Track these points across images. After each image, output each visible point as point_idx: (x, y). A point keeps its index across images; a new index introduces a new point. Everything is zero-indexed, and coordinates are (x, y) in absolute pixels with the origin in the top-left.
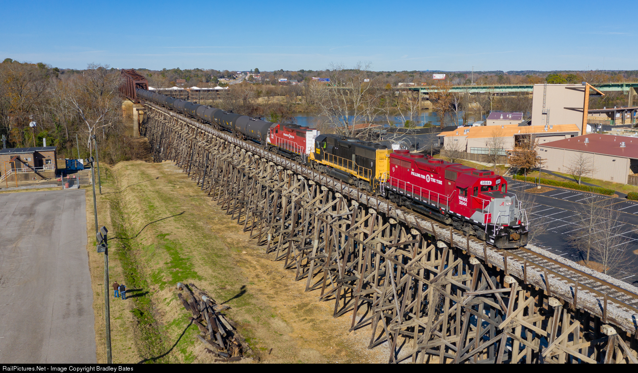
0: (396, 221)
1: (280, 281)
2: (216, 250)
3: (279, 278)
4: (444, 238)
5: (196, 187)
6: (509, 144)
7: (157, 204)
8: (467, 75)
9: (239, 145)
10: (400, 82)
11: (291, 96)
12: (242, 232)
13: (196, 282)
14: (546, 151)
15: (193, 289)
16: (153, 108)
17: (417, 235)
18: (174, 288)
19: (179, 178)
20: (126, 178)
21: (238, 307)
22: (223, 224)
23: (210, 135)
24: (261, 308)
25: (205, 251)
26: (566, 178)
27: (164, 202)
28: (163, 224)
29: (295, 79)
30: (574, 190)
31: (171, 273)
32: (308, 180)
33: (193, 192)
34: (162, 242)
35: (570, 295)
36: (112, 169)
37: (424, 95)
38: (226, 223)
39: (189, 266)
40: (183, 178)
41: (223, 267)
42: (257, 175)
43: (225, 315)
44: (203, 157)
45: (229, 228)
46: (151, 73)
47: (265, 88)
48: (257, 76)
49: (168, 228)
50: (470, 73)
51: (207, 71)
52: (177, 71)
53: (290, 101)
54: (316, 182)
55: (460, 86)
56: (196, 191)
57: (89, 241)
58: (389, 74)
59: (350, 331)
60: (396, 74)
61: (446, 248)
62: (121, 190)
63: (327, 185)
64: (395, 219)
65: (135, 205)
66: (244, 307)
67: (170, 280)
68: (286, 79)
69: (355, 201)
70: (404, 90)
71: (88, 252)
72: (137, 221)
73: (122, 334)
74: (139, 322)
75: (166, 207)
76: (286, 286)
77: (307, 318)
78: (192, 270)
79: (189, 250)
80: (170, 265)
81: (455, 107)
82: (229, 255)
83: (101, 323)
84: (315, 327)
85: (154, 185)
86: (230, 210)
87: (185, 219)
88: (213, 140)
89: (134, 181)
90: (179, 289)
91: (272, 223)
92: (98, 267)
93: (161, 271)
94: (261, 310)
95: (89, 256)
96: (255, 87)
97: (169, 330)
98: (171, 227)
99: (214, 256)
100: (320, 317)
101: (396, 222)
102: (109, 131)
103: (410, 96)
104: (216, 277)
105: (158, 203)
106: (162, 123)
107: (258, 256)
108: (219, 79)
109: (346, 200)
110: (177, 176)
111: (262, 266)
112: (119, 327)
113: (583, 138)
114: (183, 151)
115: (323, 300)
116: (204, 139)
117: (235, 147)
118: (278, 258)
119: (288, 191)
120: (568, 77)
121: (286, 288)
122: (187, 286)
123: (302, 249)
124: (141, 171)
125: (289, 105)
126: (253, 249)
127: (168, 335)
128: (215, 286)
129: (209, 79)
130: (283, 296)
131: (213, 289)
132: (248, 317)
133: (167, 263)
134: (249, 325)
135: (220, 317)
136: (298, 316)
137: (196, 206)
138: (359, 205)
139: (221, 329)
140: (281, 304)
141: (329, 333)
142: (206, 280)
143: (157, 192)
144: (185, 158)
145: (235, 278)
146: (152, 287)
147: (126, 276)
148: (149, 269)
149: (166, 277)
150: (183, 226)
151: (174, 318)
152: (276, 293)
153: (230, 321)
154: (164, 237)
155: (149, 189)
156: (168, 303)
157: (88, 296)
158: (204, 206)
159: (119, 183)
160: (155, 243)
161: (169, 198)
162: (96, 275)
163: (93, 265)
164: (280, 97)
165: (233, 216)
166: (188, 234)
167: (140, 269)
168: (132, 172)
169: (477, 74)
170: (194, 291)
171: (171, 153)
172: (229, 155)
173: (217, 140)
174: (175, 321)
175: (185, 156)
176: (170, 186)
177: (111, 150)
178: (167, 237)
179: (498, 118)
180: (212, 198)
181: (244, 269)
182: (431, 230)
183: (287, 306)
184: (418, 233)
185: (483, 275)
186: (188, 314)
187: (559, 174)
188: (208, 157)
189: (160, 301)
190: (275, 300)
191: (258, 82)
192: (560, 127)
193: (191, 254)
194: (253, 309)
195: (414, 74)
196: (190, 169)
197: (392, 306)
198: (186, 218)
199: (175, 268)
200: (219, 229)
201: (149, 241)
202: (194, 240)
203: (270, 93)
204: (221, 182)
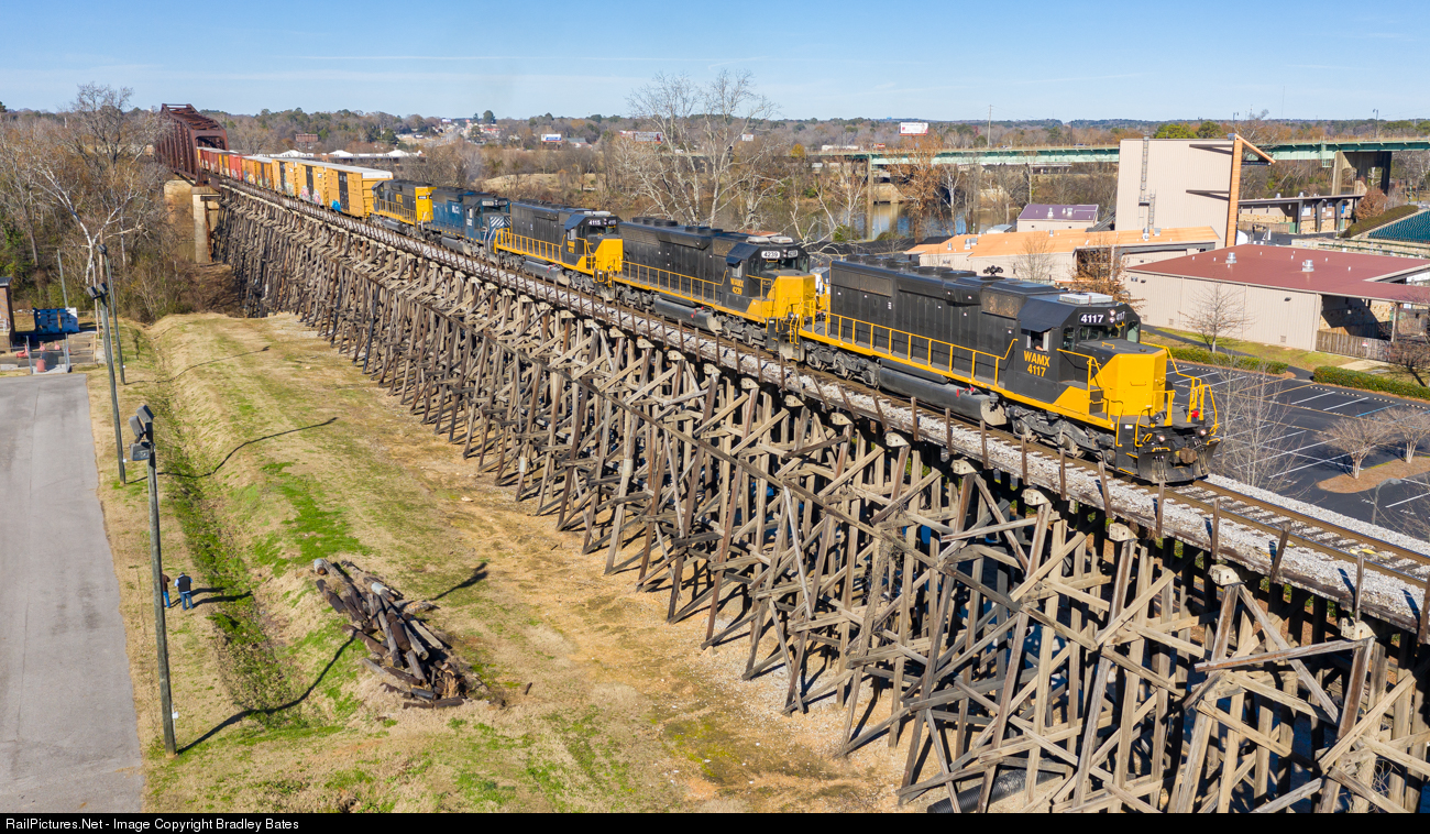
0: (800, 398)
1: (548, 556)
2: (400, 495)
3: (546, 549)
4: (900, 424)
5: (351, 368)
6: (1062, 269)
7: (259, 401)
8: (980, 128)
9: (451, 262)
10: (826, 143)
11: (571, 172)
12: (460, 459)
13: (358, 559)
14: (1143, 282)
15: (351, 571)
16: (243, 194)
17: (845, 426)
18: (306, 570)
19: (309, 348)
20: (183, 350)
21: (453, 605)
22: (415, 444)
23: (380, 245)
24: (506, 607)
25: (377, 497)
26: (1185, 341)
27: (277, 399)
28: (276, 444)
29: (580, 136)
30: (1202, 364)
31: (299, 542)
32: (607, 327)
33: (344, 379)
34: (275, 479)
35: (1152, 513)
36: (147, 332)
37: (881, 171)
38: (423, 441)
39: (339, 526)
40: (319, 350)
41: (419, 529)
42: (492, 330)
43: (424, 621)
44: (366, 298)
45: (430, 451)
46: (235, 121)
47: (509, 154)
48: (490, 128)
49: (289, 451)
50: (984, 124)
51: (370, 117)
52: (296, 117)
53: (570, 185)
54: (625, 331)
55: (961, 151)
56: (351, 376)
57: (102, 480)
58: (800, 126)
59: (704, 647)
60: (818, 125)
61: (905, 447)
62: (171, 376)
63: (650, 335)
64: (798, 395)
65: (207, 405)
66: (467, 606)
67: (298, 554)
68: (559, 136)
69: (712, 366)
70: (833, 159)
71: (102, 503)
72: (213, 439)
73: (190, 661)
74: (228, 639)
75: (282, 409)
76: (561, 564)
77: (608, 624)
78: (347, 535)
79: (338, 496)
80: (295, 525)
81: (948, 196)
82: (432, 506)
83: (141, 642)
84: (625, 642)
85: (251, 364)
86: (430, 414)
87: (326, 433)
88: (388, 257)
89: (203, 357)
90: (319, 572)
91: (527, 433)
92: (127, 533)
93: (274, 538)
94: (507, 611)
95: (103, 510)
96: (485, 154)
97: (298, 655)
98: (297, 451)
99: (396, 506)
100: (636, 623)
101: (801, 403)
102: (136, 243)
103: (848, 173)
104: (401, 548)
105: (261, 401)
106: (266, 228)
107: (497, 506)
108: (398, 136)
109: (693, 366)
110: (305, 345)
111: (508, 527)
112: (183, 649)
113: (1223, 254)
114: (318, 289)
115: (643, 589)
116: (366, 256)
117: (440, 269)
118: (542, 510)
119: (563, 358)
120: (1201, 129)
121: (562, 568)
122: (336, 565)
123: (596, 483)
124: (218, 335)
125: (566, 194)
126: (487, 493)
127: (297, 664)
128: (400, 566)
129: (374, 135)
130: (556, 583)
131: (397, 572)
132: (477, 626)
133: (289, 523)
134: (478, 641)
135: (415, 624)
136: (589, 622)
137: (353, 407)
138: (721, 376)
139: (416, 645)
140: (551, 598)
141: (658, 652)
142: (379, 553)
143: (259, 378)
144: (322, 302)
145: (446, 551)
146: (256, 572)
147: (193, 549)
148: (248, 537)
149: (287, 548)
150: (324, 448)
151: (309, 631)
152: (540, 578)
153: (438, 632)
154: (280, 469)
155: (240, 375)
156: (295, 602)
157: (107, 590)
158: (371, 406)
159: (166, 362)
160: (259, 483)
161: (288, 390)
162: (123, 549)
163: (113, 528)
164: (545, 177)
165: (438, 426)
166: (335, 464)
167: (225, 535)
168: (197, 338)
169: (1001, 127)
170: (352, 576)
171: (288, 295)
172: (427, 289)
173: (397, 257)
174: (310, 635)
175: (322, 299)
176: (289, 366)
177: (143, 287)
178: (284, 470)
179: (1043, 216)
180: (388, 390)
181: (466, 534)
182: (874, 410)
183: (564, 602)
184: (846, 421)
185: (980, 498)
186: (341, 621)
187: (1171, 332)
188: (376, 297)
189: (274, 599)
190: (536, 593)
191: (492, 143)
192: (1176, 232)
193: (343, 504)
194: (488, 609)
195: (858, 126)
196: (335, 329)
197: (794, 586)
198: (330, 432)
199: (308, 531)
200: (407, 454)
201: (245, 479)
202: (351, 477)
203: (518, 167)
204: (410, 350)
